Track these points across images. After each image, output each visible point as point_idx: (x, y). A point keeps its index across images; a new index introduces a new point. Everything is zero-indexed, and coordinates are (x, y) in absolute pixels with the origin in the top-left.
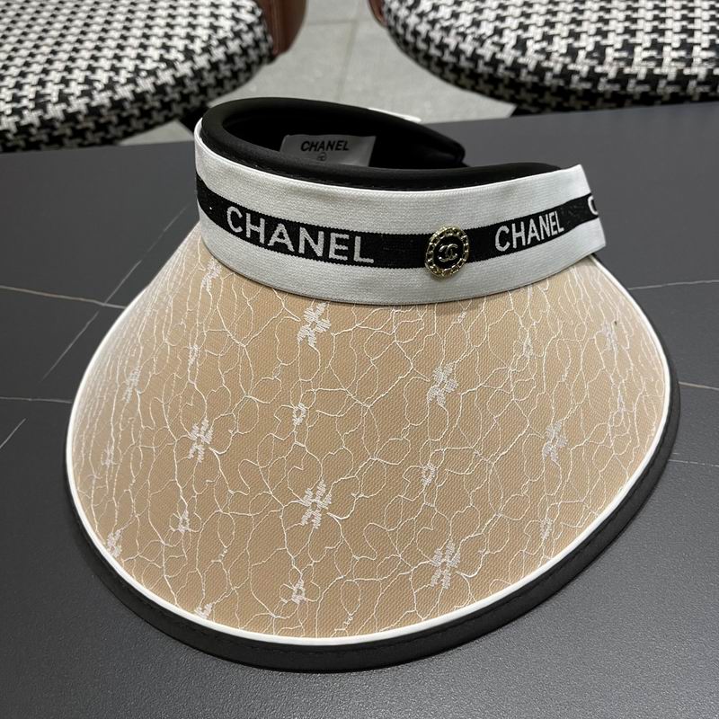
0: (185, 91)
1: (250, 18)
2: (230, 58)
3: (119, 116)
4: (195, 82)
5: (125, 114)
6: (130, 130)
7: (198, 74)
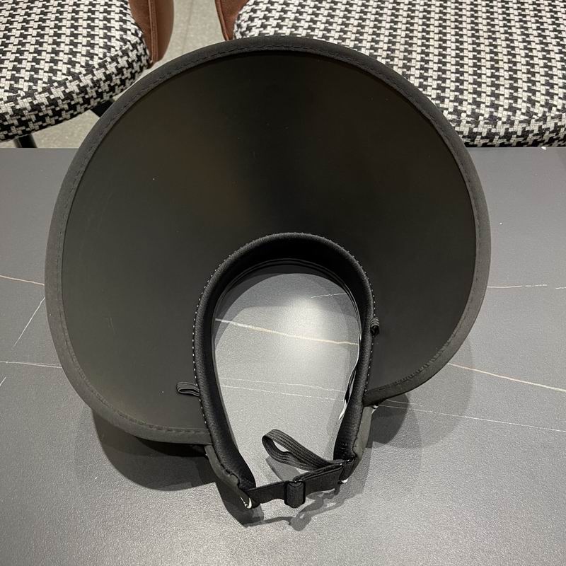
0: (87, 96)
1: (134, 39)
2: (120, 71)
3: (37, 116)
4: (93, 90)
5: (41, 114)
6: (45, 124)
7: (96, 84)
